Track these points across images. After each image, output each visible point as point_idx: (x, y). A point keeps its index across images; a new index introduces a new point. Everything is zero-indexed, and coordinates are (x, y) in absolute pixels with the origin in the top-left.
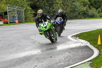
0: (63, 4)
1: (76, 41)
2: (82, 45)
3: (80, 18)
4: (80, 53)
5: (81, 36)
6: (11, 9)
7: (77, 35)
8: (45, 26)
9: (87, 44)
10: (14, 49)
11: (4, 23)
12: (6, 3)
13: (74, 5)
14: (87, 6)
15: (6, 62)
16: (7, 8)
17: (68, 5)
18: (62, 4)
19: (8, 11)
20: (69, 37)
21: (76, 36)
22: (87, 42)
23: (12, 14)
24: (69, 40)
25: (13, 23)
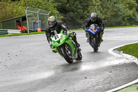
0: (102, 6)
1: (119, 56)
2: (127, 62)
3: (125, 25)
4: (125, 73)
5: (126, 49)
6: (32, 13)
7: (120, 48)
8: (57, 39)
9: (134, 61)
10: (35, 67)
11: (22, 32)
12: (25, 5)
13: (117, 7)
14: (134, 9)
15: (24, 84)
16: (26, 12)
17: (108, 8)
18: (100, 7)
19: (27, 15)
20: (110, 51)
21: (120, 50)
22: (134, 58)
23: (33, 20)
24: (110, 55)
25: (35, 31)
